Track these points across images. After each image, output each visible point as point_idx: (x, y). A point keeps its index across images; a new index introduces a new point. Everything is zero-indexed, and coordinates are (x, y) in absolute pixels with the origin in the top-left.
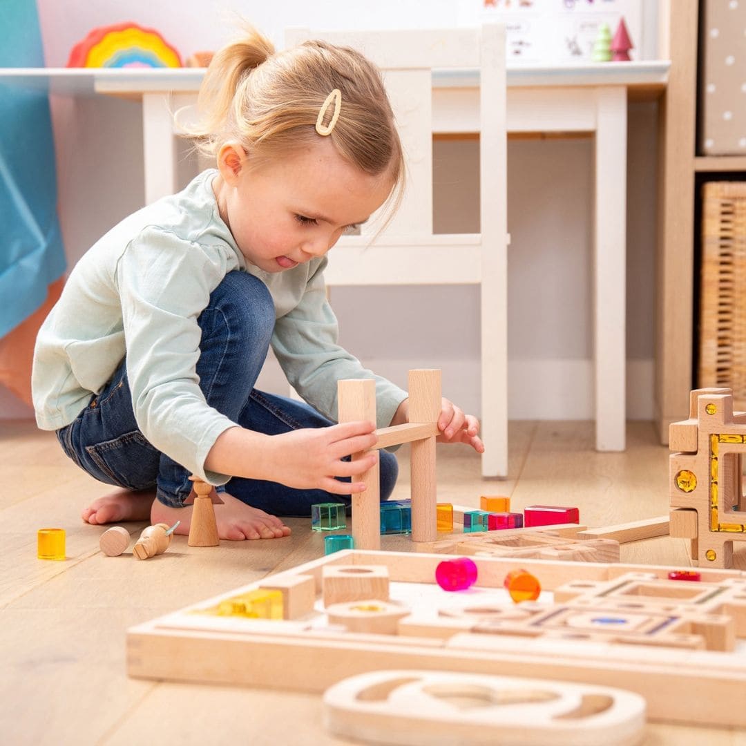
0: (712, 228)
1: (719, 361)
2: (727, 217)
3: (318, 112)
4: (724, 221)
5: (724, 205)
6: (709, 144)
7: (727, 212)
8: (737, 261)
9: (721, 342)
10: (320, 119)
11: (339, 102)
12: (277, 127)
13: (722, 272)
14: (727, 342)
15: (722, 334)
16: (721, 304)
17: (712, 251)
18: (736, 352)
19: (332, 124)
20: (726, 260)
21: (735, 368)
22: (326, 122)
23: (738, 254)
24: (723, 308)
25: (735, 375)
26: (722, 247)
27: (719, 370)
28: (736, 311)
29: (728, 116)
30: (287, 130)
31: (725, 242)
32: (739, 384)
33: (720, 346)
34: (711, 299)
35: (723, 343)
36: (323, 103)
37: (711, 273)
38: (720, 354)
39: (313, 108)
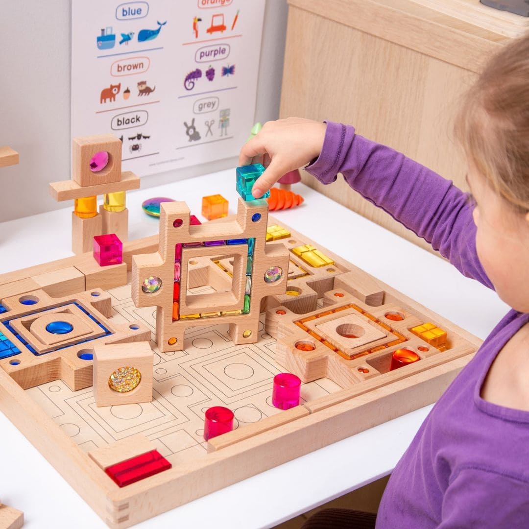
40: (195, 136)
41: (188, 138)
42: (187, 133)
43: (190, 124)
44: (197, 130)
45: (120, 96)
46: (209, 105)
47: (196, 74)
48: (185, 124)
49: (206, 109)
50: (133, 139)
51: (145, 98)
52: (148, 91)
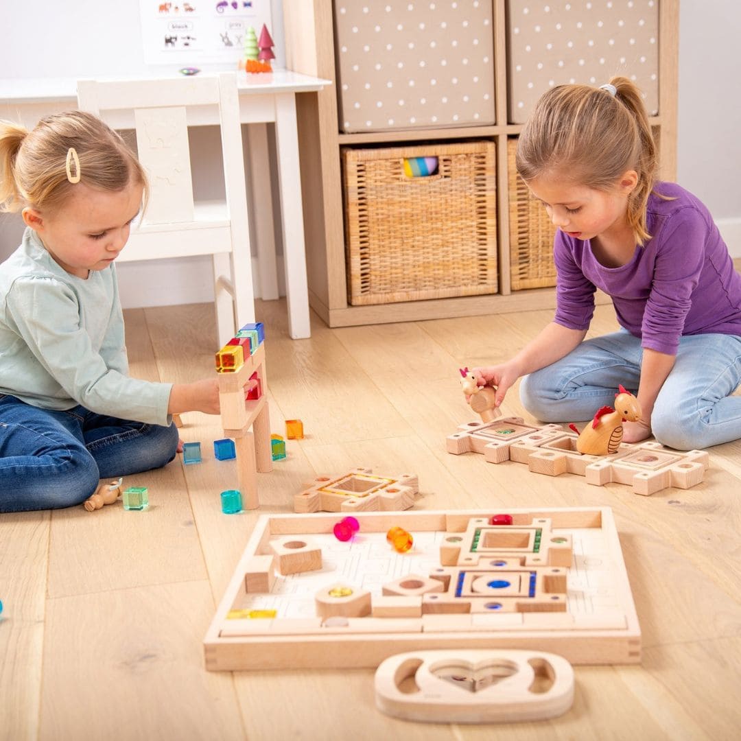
0: (352, 182)
1: (362, 269)
2: (361, 173)
3: (65, 169)
4: (359, 176)
5: (358, 166)
6: (346, 125)
7: (361, 170)
8: (369, 202)
9: (362, 256)
10: (69, 174)
11: (75, 155)
12: (46, 191)
13: (360, 210)
14: (366, 256)
15: (363, 251)
16: (361, 231)
17: (353, 197)
18: (372, 262)
19: (78, 172)
20: (362, 201)
21: (373, 273)
22: (73, 173)
23: (369, 197)
24: (363, 234)
25: (373, 277)
26: (359, 193)
27: (363, 275)
28: (371, 235)
29: (357, 105)
30: (54, 189)
31: (361, 190)
32: (375, 283)
33: (362, 259)
34: (355, 228)
35: (364, 257)
36: (65, 162)
37: (354, 212)
38: (362, 264)
39: (60, 168)
40: (229, 44)
41: (224, 44)
42: (223, 40)
43: (224, 35)
44: (230, 40)
45: (172, 10)
46: (237, 25)
47: (224, 4)
48: (221, 35)
49: (234, 27)
50: (184, 38)
51: (189, 13)
52: (191, 10)
